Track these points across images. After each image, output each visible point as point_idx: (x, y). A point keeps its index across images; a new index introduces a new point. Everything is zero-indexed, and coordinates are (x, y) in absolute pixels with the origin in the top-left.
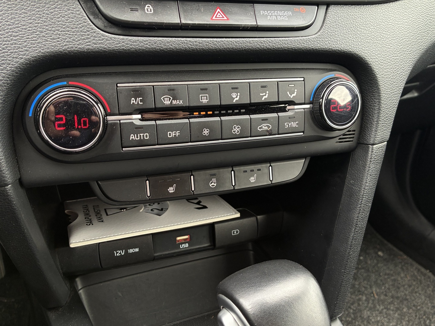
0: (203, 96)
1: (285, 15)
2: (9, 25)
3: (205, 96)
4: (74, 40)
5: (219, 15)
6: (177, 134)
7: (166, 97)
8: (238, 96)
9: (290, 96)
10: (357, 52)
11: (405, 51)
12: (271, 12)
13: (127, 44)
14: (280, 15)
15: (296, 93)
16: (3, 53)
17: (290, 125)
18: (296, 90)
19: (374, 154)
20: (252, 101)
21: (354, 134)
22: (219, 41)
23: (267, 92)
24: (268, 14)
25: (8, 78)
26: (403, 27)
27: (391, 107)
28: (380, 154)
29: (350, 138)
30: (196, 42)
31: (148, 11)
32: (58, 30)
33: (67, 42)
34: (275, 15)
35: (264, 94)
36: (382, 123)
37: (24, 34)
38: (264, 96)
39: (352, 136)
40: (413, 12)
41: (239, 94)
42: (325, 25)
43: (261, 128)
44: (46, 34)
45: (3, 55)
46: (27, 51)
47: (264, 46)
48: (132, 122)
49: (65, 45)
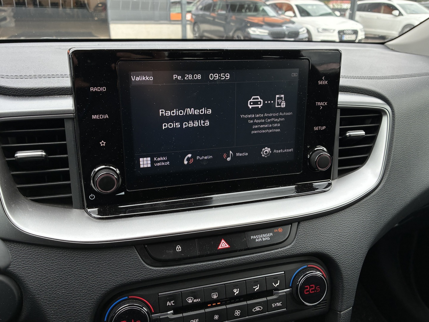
0: (214, 294)
1: (268, 236)
2: (97, 271)
3: (215, 294)
4: (133, 275)
5: (223, 245)
6: (197, 321)
7: (189, 298)
8: (238, 291)
9: (275, 285)
10: (322, 251)
11: (361, 240)
12: (258, 236)
13: (165, 273)
14: (264, 237)
15: (279, 283)
16: (93, 289)
17: (276, 305)
18: (279, 281)
19: (342, 319)
20: (248, 293)
21: (326, 303)
22: (223, 262)
23: (258, 285)
24: (256, 237)
25: (95, 304)
26: (358, 224)
27: (352, 283)
28: (347, 318)
29: (323, 306)
30: (208, 265)
31: (178, 250)
32: (124, 270)
33: (129, 277)
34: (261, 238)
35: (256, 287)
36: (346, 296)
37: (105, 276)
38: (256, 288)
39: (324, 304)
40: (365, 210)
41: (238, 289)
42: (296, 237)
43: (255, 309)
44: (117, 274)
45: (93, 290)
46: (106, 285)
47: (254, 260)
48: (168, 317)
49: (128, 279)
